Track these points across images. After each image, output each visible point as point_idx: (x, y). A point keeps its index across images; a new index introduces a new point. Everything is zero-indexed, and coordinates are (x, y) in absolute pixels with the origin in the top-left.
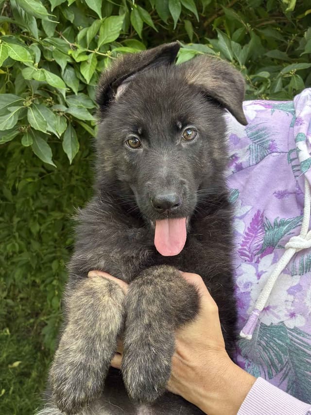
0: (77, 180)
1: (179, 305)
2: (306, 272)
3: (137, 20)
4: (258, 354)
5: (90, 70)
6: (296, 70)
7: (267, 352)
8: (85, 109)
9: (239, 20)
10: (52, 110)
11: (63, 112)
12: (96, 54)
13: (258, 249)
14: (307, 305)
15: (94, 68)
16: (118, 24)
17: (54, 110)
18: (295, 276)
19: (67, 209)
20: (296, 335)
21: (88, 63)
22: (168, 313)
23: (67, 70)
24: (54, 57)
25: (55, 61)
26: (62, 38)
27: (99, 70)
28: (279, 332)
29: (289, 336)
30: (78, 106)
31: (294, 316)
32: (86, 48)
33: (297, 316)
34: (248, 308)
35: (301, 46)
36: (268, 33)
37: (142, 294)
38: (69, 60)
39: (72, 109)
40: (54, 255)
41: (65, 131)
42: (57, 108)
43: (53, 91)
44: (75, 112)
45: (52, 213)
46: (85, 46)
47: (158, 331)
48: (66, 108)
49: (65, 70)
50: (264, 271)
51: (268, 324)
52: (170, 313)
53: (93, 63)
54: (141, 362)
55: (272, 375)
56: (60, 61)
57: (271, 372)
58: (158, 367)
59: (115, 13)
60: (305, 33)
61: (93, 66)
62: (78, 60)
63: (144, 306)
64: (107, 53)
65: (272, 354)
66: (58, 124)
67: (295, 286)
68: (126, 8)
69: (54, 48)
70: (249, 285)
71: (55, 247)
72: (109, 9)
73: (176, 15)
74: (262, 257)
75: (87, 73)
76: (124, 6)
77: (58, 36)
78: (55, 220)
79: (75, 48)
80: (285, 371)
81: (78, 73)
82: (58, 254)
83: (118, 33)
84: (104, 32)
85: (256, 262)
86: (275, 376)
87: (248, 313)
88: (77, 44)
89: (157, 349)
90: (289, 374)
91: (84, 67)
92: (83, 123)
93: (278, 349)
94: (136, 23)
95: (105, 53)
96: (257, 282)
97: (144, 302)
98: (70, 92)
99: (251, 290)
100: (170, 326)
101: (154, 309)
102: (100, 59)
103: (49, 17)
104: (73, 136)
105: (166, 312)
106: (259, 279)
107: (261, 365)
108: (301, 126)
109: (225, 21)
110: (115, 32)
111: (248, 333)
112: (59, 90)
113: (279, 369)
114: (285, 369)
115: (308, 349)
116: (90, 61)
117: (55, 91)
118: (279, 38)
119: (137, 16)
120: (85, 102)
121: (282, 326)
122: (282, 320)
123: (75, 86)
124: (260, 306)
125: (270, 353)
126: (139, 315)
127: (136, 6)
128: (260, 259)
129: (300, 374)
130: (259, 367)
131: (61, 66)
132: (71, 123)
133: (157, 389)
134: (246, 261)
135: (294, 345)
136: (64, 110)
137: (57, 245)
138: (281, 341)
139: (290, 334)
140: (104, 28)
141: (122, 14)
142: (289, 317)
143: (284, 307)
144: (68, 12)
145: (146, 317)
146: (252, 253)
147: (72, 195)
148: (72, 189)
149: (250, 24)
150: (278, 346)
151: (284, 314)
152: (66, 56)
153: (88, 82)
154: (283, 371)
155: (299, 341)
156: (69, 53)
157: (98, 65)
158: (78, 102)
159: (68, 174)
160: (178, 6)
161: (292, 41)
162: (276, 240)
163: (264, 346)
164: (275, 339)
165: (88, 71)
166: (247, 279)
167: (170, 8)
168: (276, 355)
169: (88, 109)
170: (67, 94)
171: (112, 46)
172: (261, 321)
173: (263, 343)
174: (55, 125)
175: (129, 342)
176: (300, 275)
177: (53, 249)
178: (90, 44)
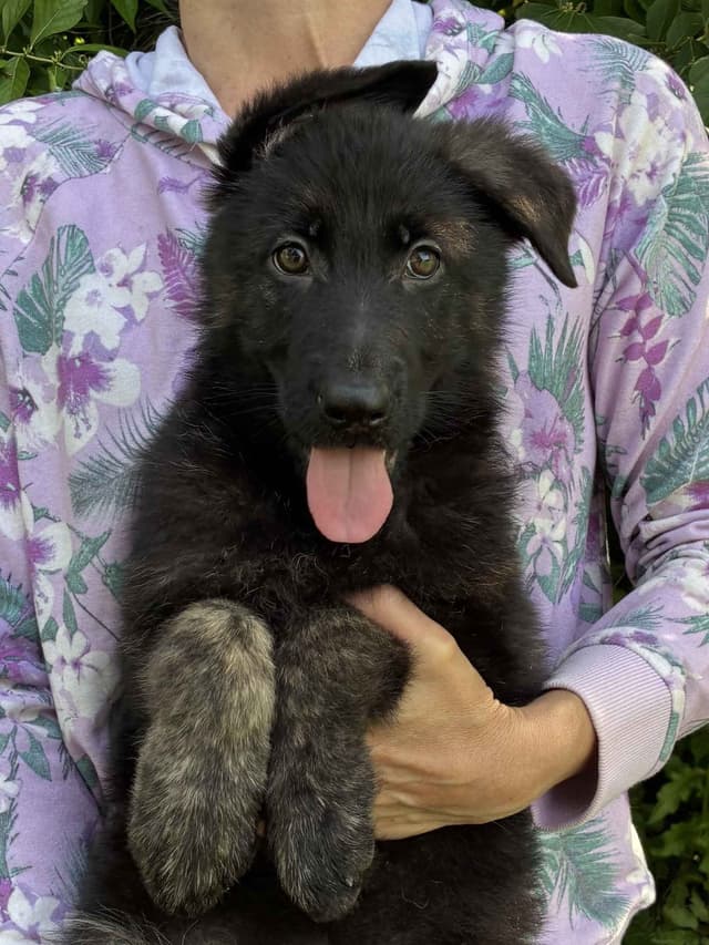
5: (13, 90)
15: (23, 86)
21: (6, 76)
32: (2, 44)
53: (21, 75)
61: (20, 83)
64: (54, 55)
84: (45, 9)
89: (326, 795)
95: (49, 58)
110: (73, 10)
116: (12, 73)
133: (353, 882)
145: (299, 731)
165: (10, 92)
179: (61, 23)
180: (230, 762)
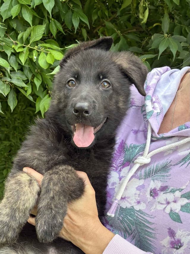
0: (18, 123)
1: (72, 188)
2: (148, 177)
3: (54, 28)
4: (118, 224)
5: (25, 57)
6: (146, 58)
7: (123, 224)
8: (21, 80)
9: (113, 28)
10: (2, 80)
11: (8, 81)
12: (28, 47)
13: (121, 163)
14: (147, 197)
15: (27, 56)
16: (42, 30)
17: (3, 80)
18: (141, 180)
19: (12, 140)
20: (140, 214)
21: (24, 53)
22: (64, 192)
23: (11, 57)
24: (4, 49)
25: (4, 51)
26: (9, 38)
27: (30, 57)
28: (130, 212)
29: (136, 214)
30: (18, 78)
31: (140, 203)
32: (23, 44)
33: (141, 203)
34: (113, 197)
35: (149, 45)
36: (130, 37)
37: (51, 179)
38: (13, 51)
39: (14, 80)
40: (5, 166)
41: (9, 93)
42: (4, 79)
43: (3, 69)
44: (15, 82)
45: (4, 142)
46: (22, 43)
47: (57, 201)
48: (10, 79)
49: (10, 57)
50: (124, 176)
51: (124, 207)
52: (66, 192)
53: (27, 53)
54: (46, 218)
55: (126, 237)
56: (7, 51)
57: (126, 235)
58: (55, 222)
59: (41, 23)
60: (152, 37)
61: (26, 55)
62: (18, 51)
63: (51, 186)
64: (35, 47)
65: (126, 225)
66: (5, 88)
67: (140, 186)
68: (47, 21)
69: (4, 43)
70: (114, 184)
71: (6, 162)
72: (37, 21)
73: (76, 25)
74: (123, 168)
75: (23, 59)
76: (46, 19)
77: (7, 37)
78: (5, 146)
79: (16, 44)
80: (134, 235)
81: (17, 59)
82: (7, 166)
83: (41, 35)
84: (33, 34)
85: (119, 171)
86: (128, 237)
87: (113, 200)
88: (18, 41)
89: (56, 211)
90: (136, 236)
91: (21, 55)
92: (20, 89)
93: (129, 222)
94: (53, 30)
95: (34, 47)
96: (119, 182)
97: (52, 184)
98: (12, 70)
99: (115, 187)
100: (65, 200)
101: (57, 188)
102: (31, 50)
103: (2, 25)
104: (14, 96)
105: (64, 191)
106: (120, 181)
107: (120, 230)
108: (149, 91)
109: (106, 30)
110: (40, 35)
111: (112, 213)
112: (6, 69)
113: (130, 234)
114: (133, 233)
115: (146, 223)
116: (25, 52)
117: (4, 69)
118: (138, 40)
119: (54, 25)
120: (21, 76)
121: (132, 209)
122: (132, 205)
123: (16, 66)
124: (119, 197)
125: (124, 224)
126: (48, 191)
127: (53, 19)
128: (122, 169)
129: (142, 237)
130: (119, 232)
131: (8, 54)
132: (13, 89)
133: (54, 235)
134: (113, 170)
135: (139, 220)
136: (9, 81)
137: (6, 161)
138: (131, 217)
139: (137, 213)
140: (34, 32)
141: (45, 24)
142: (137, 204)
143: (134, 198)
144: (13, 23)
145: (52, 193)
146: (117, 166)
147: (15, 131)
148: (15, 128)
149: (120, 31)
150: (129, 220)
151: (133, 202)
152: (11, 48)
153: (23, 64)
154: (132, 235)
155: (141, 218)
156: (13, 47)
157: (29, 54)
158: (17, 76)
159: (13, 119)
160: (78, 19)
161: (145, 42)
162: (131, 158)
163: (121, 220)
164: (127, 216)
165: (24, 58)
166: (113, 180)
167: (73, 20)
168: (128, 226)
169: (23, 80)
170: (11, 71)
171: (38, 43)
172: (121, 205)
173: (121, 218)
174: (3, 89)
175: (40, 206)
176: (144, 179)
177: (4, 163)
178: (25, 42)
179: (37, 38)
180: (17, 214)
